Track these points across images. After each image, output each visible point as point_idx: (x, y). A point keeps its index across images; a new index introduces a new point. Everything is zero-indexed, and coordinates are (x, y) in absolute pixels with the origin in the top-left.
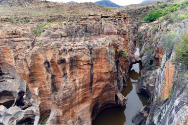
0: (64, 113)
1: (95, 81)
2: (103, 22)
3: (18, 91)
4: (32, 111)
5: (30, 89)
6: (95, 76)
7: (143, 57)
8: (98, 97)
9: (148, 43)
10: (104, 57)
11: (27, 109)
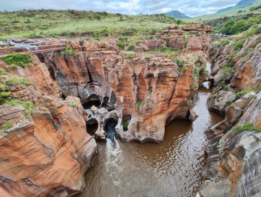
0: (144, 120)
1: (174, 96)
2: (186, 36)
3: (104, 96)
4: (116, 114)
5: (117, 96)
6: (176, 93)
7: (216, 76)
8: (174, 111)
9: (225, 61)
10: (189, 74)
11: (112, 112)
